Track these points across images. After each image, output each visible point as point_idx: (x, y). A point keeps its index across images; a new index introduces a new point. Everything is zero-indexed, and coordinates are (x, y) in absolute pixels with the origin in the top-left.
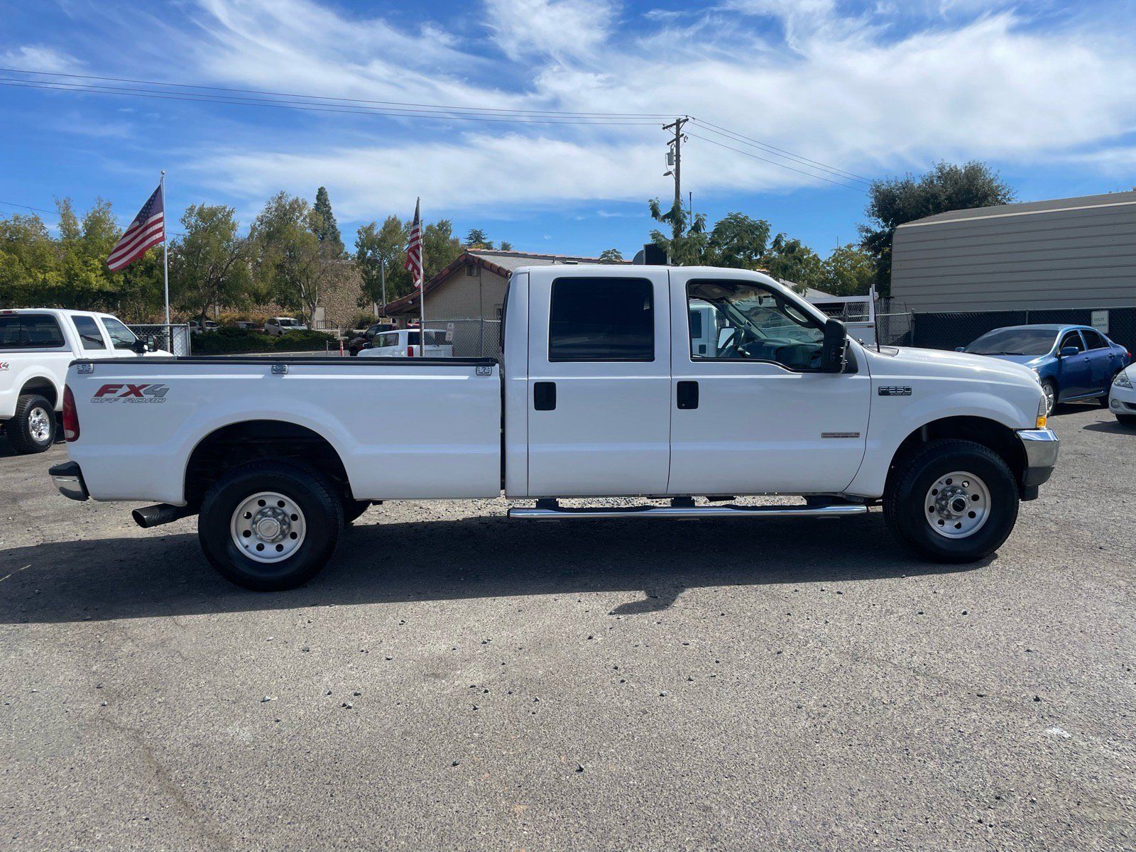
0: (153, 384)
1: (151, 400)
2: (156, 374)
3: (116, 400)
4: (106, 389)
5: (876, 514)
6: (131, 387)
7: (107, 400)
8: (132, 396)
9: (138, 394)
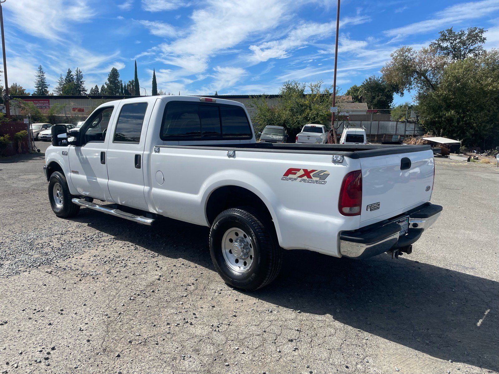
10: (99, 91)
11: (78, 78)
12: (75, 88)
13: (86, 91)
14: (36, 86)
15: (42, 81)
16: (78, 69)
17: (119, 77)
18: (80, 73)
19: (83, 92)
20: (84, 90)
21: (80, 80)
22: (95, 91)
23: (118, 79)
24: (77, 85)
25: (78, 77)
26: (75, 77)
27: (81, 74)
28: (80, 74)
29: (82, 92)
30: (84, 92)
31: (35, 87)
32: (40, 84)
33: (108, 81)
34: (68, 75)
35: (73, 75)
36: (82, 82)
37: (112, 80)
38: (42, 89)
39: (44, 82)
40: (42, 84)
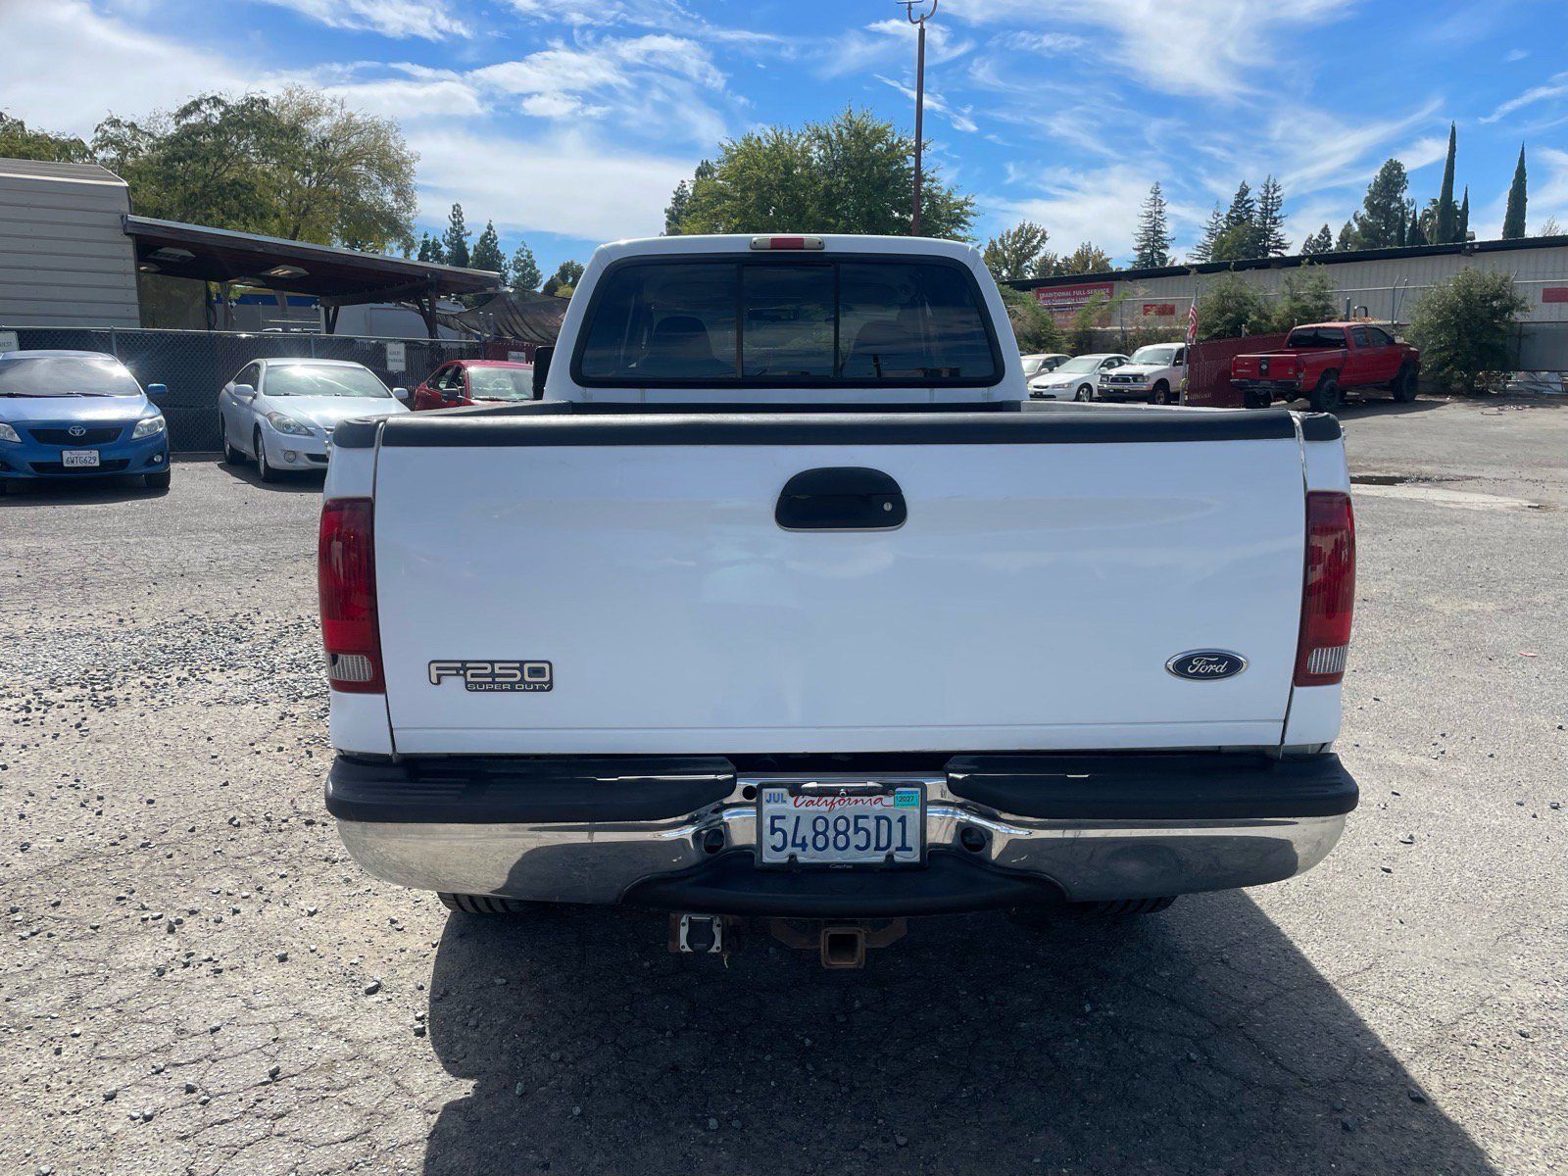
10: (1330, 245)
11: (1266, 209)
12: (1254, 242)
13: (1287, 248)
14: (1137, 245)
15: (1154, 231)
16: (1269, 179)
17: (1406, 188)
18: (1275, 191)
19: (1276, 252)
20: (1280, 245)
21: (1271, 213)
22: (1319, 244)
23: (1400, 198)
24: (1261, 230)
25: (1267, 205)
26: (1258, 207)
27: (1278, 194)
28: (1275, 195)
29: (1273, 252)
30: (1280, 253)
31: (1135, 249)
32: (1148, 240)
33: (1366, 207)
34: (1237, 202)
35: (1252, 201)
36: (1278, 221)
37: (1378, 204)
38: (1152, 253)
39: (1161, 232)
40: (1154, 239)
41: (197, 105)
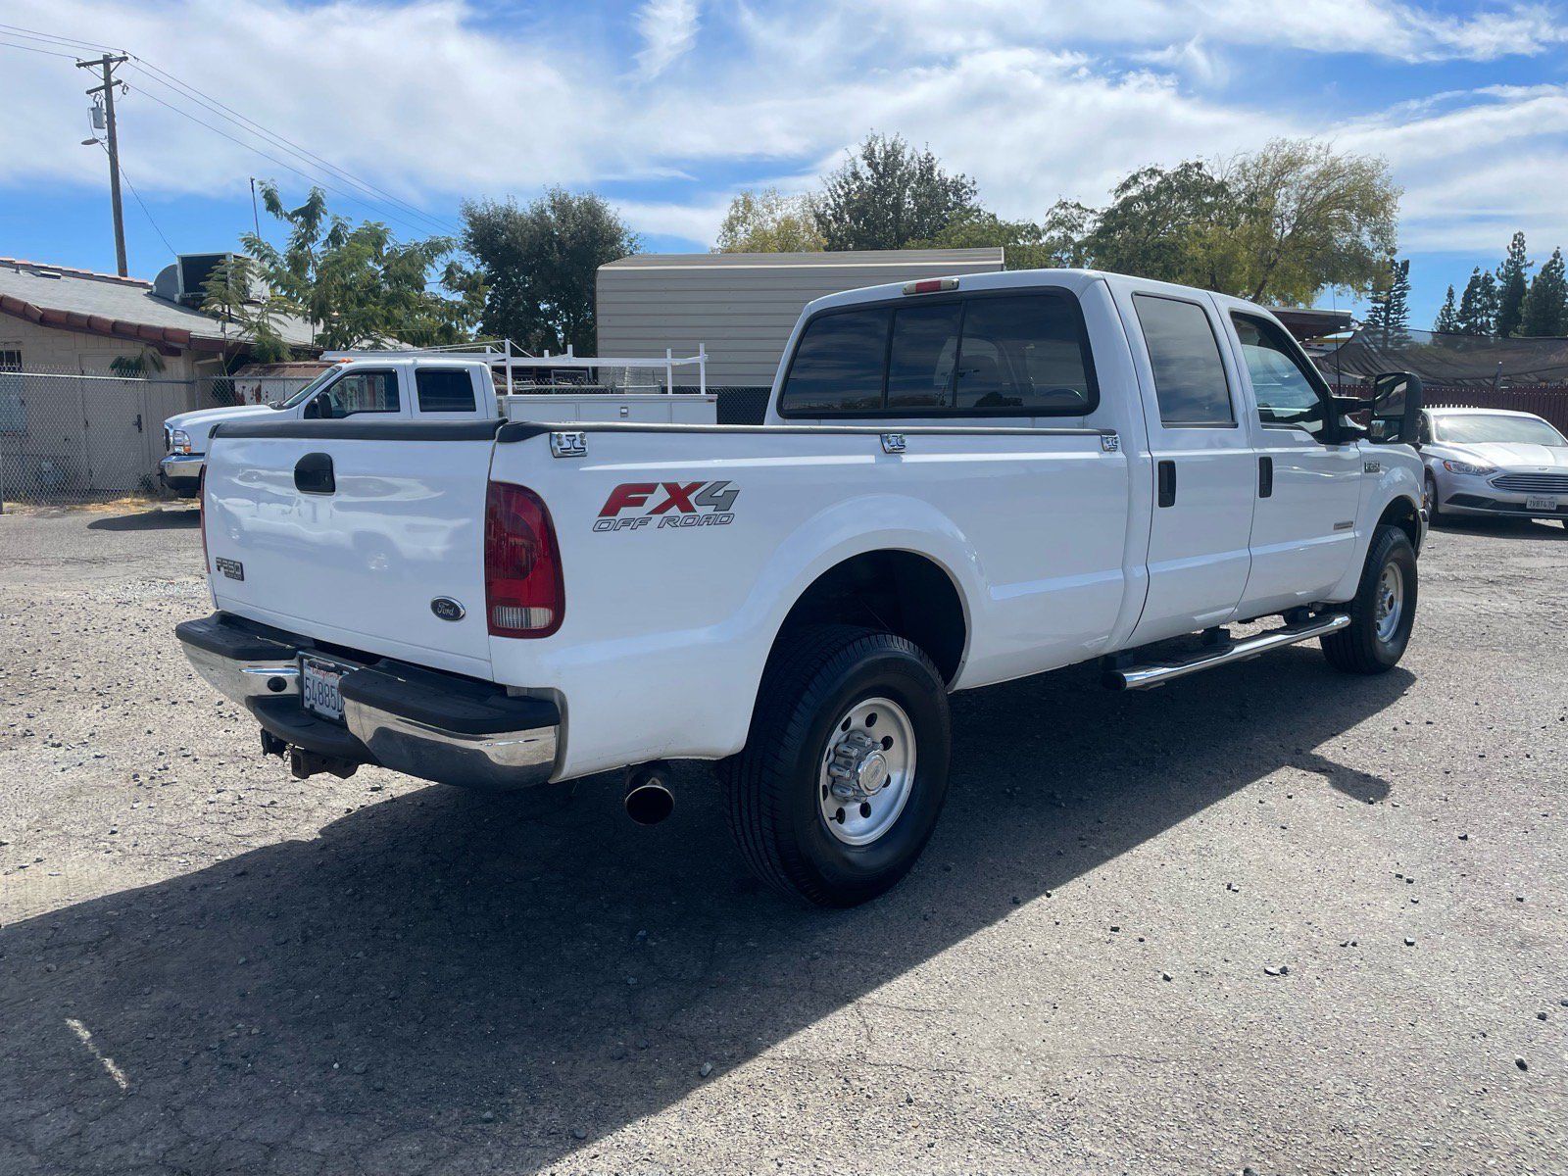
0: (711, 480)
1: (709, 517)
2: (708, 458)
3: (644, 522)
4: (626, 496)
5: (1342, 631)
6: (672, 488)
7: (626, 522)
8: (674, 511)
9: (686, 507)
41: (1135, 179)
